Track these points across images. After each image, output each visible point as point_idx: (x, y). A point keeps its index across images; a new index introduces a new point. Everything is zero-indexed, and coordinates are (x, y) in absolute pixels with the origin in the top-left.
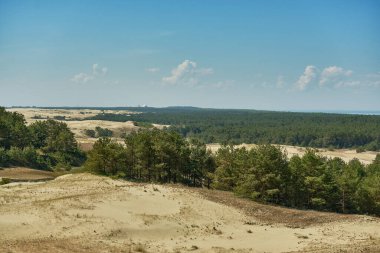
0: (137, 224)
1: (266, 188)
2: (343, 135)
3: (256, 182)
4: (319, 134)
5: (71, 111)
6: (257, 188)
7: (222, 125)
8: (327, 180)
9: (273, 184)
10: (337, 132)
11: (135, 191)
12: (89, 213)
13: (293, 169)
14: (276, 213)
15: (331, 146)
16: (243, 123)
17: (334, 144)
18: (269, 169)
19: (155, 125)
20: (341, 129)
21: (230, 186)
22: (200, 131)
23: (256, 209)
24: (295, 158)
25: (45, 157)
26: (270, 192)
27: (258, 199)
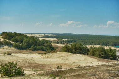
0: (77, 61)
1: (101, 55)
2: (116, 43)
3: (99, 54)
4: (109, 42)
5: (35, 34)
6: (99, 55)
7: (81, 39)
8: (114, 54)
9: (102, 54)
10: (115, 42)
11: (75, 55)
12: (68, 59)
13: (107, 51)
14: (103, 60)
15: (113, 46)
16: (87, 39)
17: (114, 45)
18: (101, 51)
19: (63, 39)
20: (116, 41)
21: (93, 55)
22: (76, 41)
23: (99, 59)
24: (107, 49)
25: (45, 48)
26: (102, 56)
27: (99, 57)
